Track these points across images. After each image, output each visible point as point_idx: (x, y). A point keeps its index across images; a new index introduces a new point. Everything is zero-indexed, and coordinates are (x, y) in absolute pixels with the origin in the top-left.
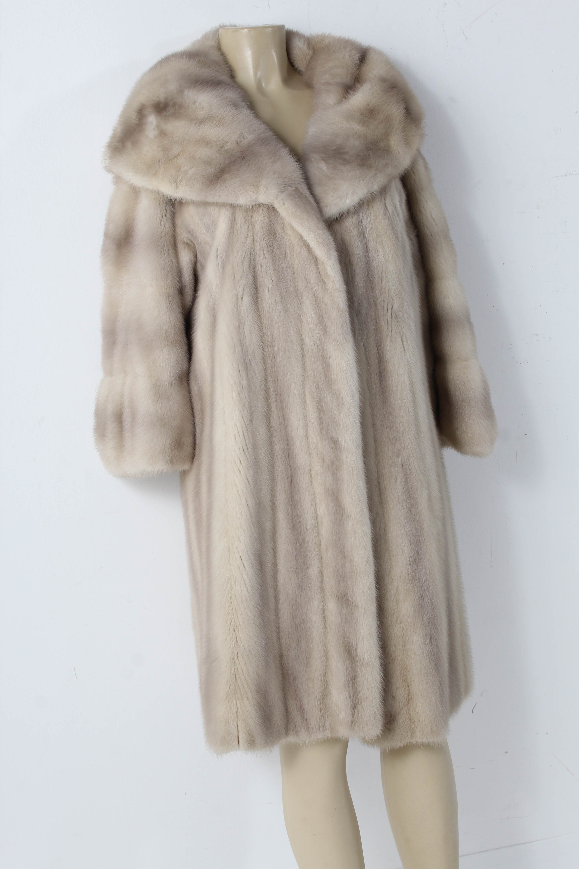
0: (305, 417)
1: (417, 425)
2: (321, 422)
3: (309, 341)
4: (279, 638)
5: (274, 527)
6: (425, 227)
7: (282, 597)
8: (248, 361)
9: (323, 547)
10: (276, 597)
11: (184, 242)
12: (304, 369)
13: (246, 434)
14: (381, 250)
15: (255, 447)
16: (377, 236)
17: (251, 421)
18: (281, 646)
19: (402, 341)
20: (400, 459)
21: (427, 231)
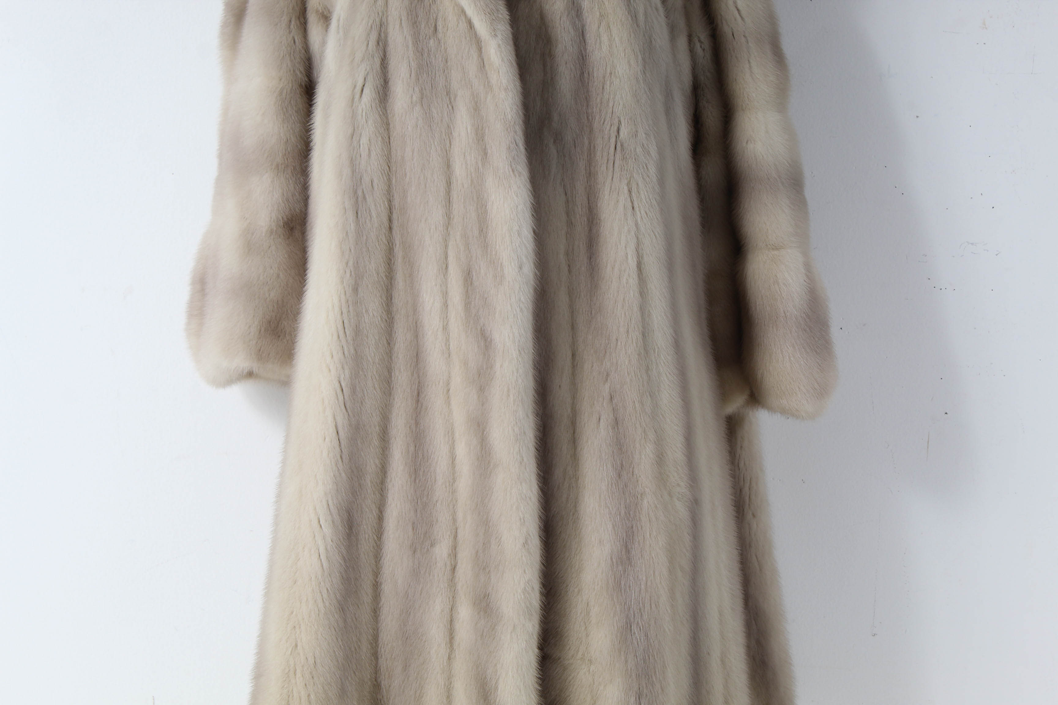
0: (445, 294)
1: (646, 333)
2: (467, 305)
3: (459, 171)
4: (375, 655)
5: (383, 470)
6: (724, 22)
7: (387, 588)
8: (360, 193)
9: (460, 515)
10: (376, 586)
11: (317, 11)
12: (448, 216)
13: (345, 311)
14: (605, 38)
15: (358, 331)
16: (601, 15)
17: (355, 289)
18: (376, 670)
19: (630, 191)
20: (607, 386)
21: (726, 29)
